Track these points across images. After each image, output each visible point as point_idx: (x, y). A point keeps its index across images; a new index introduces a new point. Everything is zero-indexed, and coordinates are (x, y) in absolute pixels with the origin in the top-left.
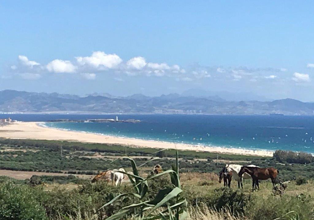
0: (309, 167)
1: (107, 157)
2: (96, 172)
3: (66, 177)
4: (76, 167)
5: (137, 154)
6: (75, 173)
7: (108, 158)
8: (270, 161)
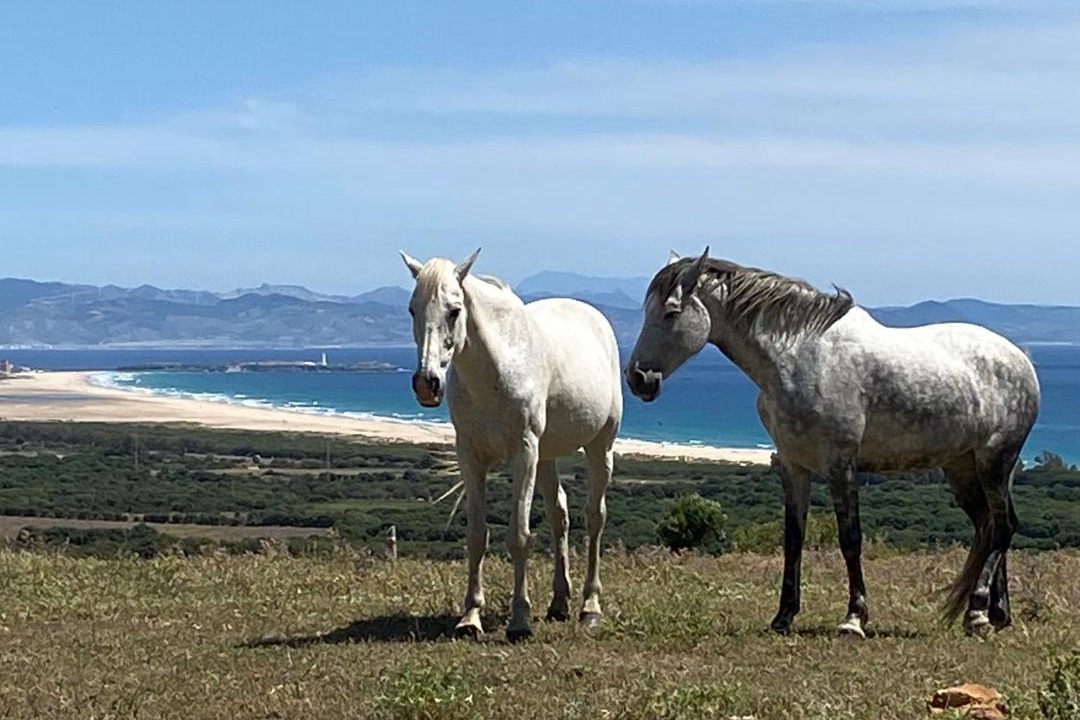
0: (876, 495)
1: (275, 470)
2: (231, 515)
3: (128, 530)
4: (171, 500)
5: (369, 462)
6: (163, 520)
7: (277, 474)
8: (762, 478)
